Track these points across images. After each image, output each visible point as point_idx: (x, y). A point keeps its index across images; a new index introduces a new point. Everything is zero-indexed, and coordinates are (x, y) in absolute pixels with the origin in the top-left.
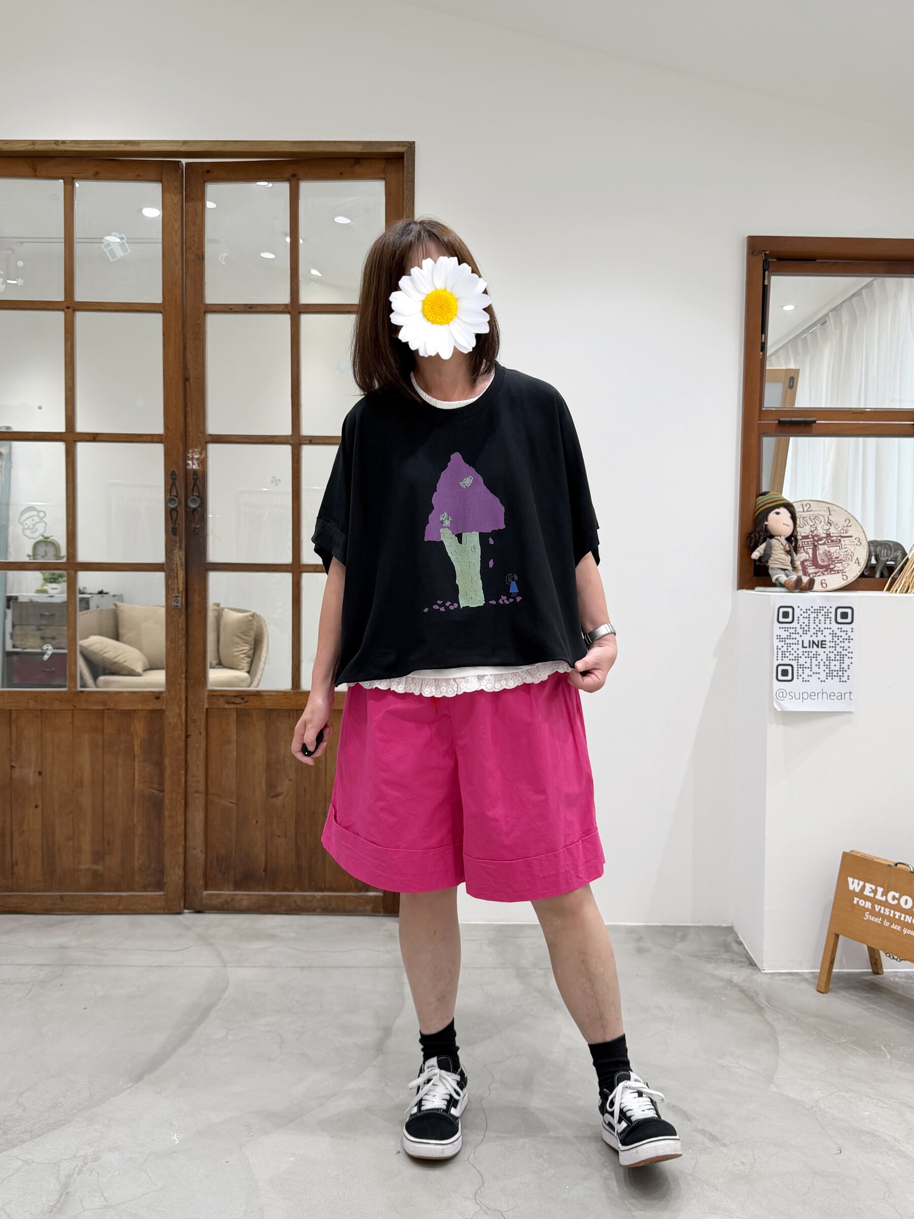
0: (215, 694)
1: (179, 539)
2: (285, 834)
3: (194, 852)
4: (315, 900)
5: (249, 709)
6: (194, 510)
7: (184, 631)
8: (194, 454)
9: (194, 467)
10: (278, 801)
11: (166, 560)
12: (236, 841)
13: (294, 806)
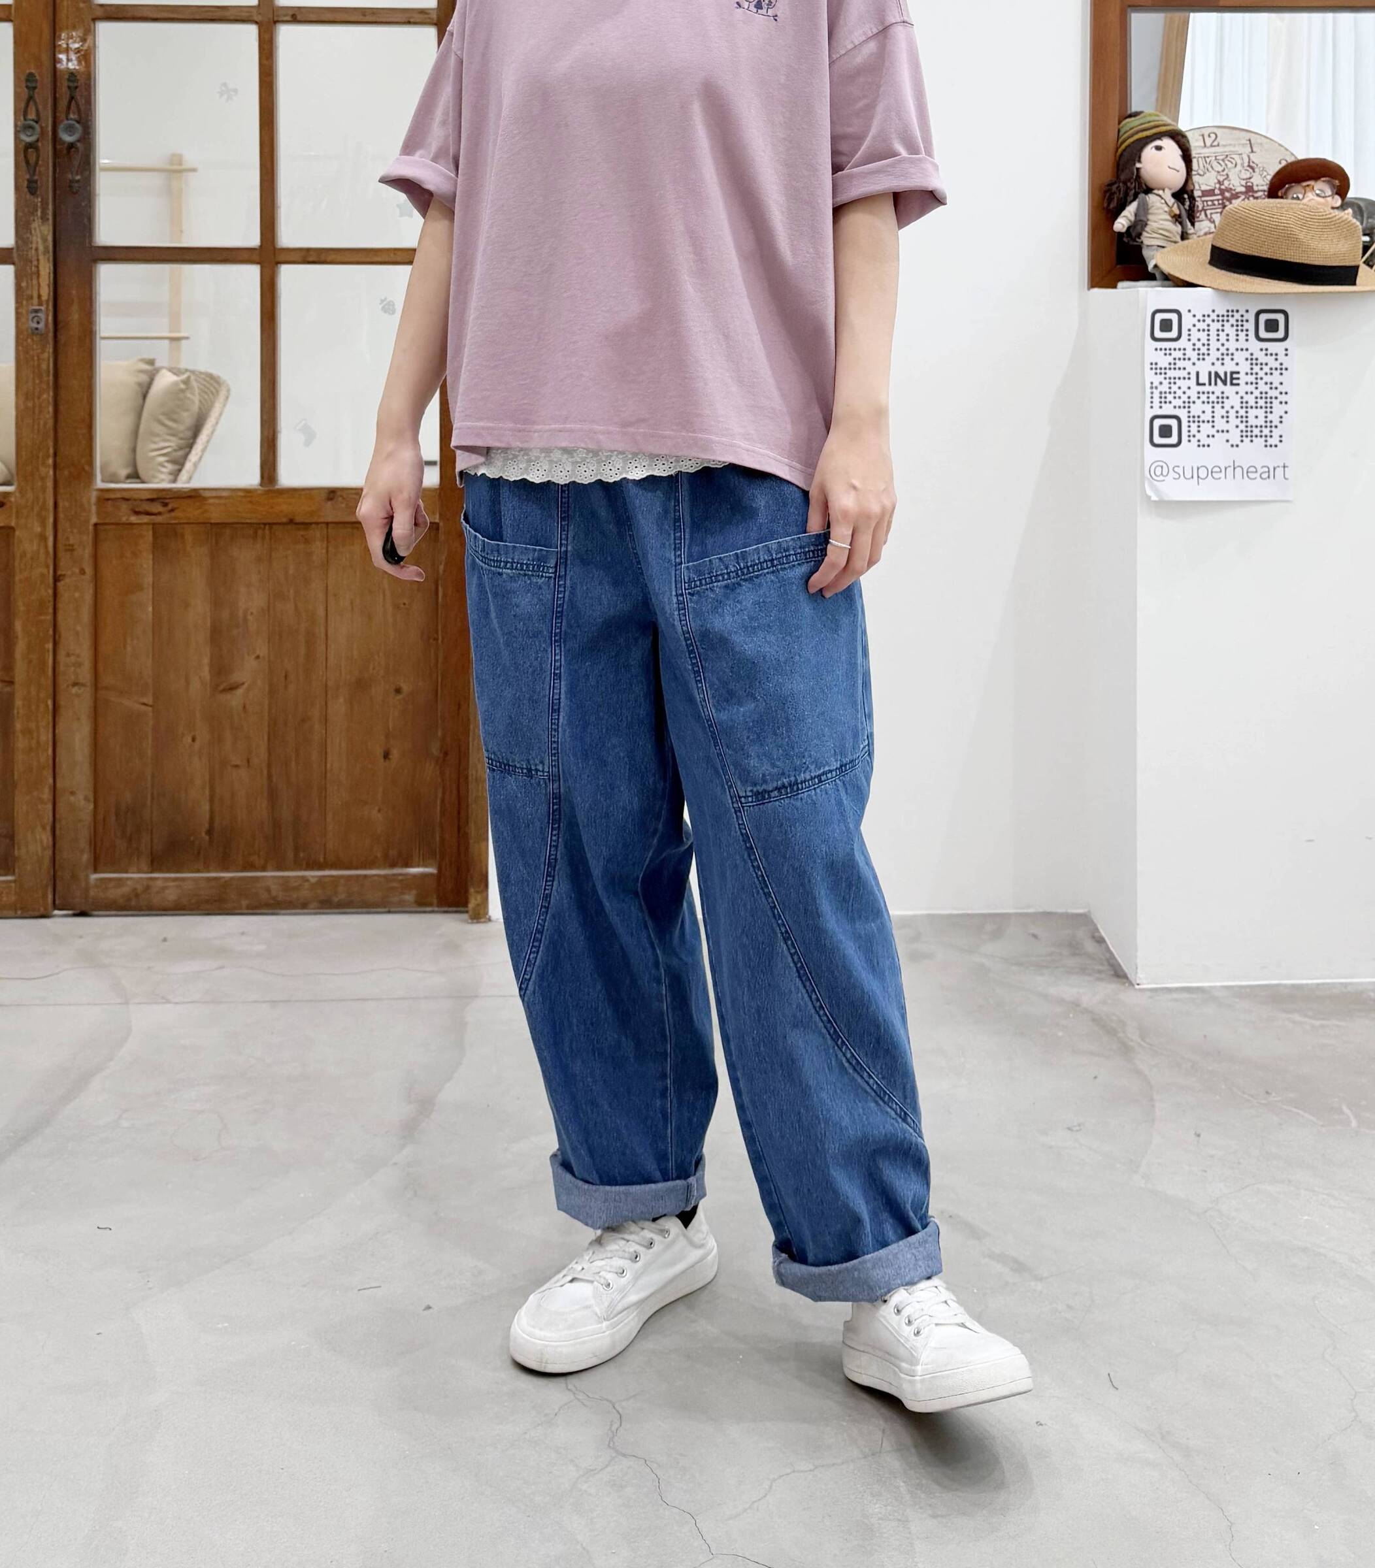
0: (112, 496)
1: (41, 202)
2: (248, 761)
3: (72, 798)
4: (306, 885)
5: (180, 524)
6: (71, 146)
7: (51, 377)
8: (71, 41)
9: (71, 66)
10: (235, 700)
11: (17, 242)
12: (153, 776)
13: (266, 707)
